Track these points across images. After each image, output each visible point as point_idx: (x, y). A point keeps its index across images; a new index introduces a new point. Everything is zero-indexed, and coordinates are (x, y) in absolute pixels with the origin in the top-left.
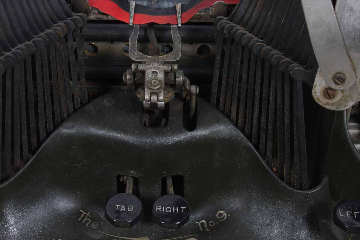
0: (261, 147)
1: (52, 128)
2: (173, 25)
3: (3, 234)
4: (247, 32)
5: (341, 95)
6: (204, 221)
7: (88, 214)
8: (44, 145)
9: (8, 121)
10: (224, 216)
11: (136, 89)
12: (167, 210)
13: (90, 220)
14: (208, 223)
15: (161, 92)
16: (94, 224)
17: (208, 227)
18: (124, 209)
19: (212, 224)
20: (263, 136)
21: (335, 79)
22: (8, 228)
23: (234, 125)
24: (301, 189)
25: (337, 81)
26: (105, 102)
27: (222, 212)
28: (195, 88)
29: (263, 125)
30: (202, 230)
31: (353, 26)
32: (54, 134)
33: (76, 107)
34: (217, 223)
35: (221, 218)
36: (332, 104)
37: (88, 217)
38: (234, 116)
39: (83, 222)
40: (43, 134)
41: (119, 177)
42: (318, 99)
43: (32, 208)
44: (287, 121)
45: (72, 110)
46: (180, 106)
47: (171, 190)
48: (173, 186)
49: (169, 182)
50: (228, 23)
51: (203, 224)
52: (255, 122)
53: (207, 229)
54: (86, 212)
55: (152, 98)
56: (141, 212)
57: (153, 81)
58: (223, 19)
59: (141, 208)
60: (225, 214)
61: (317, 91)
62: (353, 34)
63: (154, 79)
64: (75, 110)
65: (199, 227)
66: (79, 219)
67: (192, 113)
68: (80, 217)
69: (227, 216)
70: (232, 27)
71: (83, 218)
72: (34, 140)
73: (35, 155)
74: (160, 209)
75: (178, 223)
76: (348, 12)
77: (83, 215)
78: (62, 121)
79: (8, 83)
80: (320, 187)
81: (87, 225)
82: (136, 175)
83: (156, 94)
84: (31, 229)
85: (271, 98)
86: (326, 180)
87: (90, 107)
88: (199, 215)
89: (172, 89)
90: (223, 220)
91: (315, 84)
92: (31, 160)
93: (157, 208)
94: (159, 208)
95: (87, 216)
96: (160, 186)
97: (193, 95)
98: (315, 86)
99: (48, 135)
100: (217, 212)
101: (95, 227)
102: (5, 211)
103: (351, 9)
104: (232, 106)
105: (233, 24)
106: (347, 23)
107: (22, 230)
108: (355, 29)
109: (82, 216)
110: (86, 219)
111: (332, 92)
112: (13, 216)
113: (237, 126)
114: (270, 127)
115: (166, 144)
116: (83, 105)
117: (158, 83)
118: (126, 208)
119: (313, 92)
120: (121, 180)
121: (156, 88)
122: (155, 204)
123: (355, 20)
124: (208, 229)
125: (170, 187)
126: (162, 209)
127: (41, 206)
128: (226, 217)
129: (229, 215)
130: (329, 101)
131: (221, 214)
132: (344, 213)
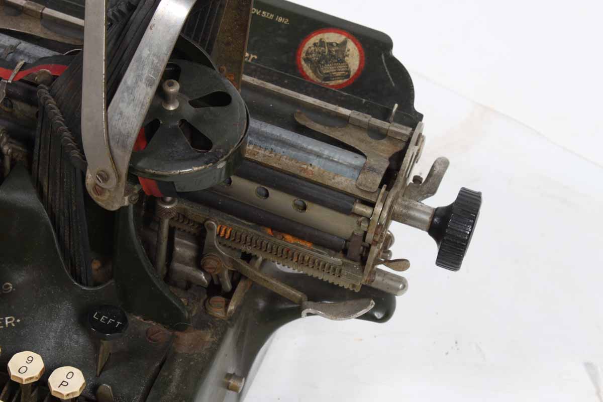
2: (4, 79)
4: (56, 108)
5: (109, 194)
10: (9, 290)
25: (99, 178)
27: (9, 284)
31: (119, 129)
34: (0, 293)
35: (6, 289)
36: (102, 201)
42: (91, 192)
50: (46, 94)
58: (44, 88)
60: (11, 287)
61: (89, 183)
62: (118, 137)
69: (12, 290)
70: (47, 98)
76: (118, 114)
80: (101, 287)
86: (111, 283)
90: (8, 292)
91: (87, 175)
97: (6, 155)
98: (87, 178)
100: (5, 283)
103: (121, 113)
105: (49, 96)
106: (115, 125)
108: (120, 132)
111: (99, 188)
119: (86, 183)
123: (122, 125)
129: (14, 289)
130: (99, 197)
131: (8, 286)
132: (99, 316)
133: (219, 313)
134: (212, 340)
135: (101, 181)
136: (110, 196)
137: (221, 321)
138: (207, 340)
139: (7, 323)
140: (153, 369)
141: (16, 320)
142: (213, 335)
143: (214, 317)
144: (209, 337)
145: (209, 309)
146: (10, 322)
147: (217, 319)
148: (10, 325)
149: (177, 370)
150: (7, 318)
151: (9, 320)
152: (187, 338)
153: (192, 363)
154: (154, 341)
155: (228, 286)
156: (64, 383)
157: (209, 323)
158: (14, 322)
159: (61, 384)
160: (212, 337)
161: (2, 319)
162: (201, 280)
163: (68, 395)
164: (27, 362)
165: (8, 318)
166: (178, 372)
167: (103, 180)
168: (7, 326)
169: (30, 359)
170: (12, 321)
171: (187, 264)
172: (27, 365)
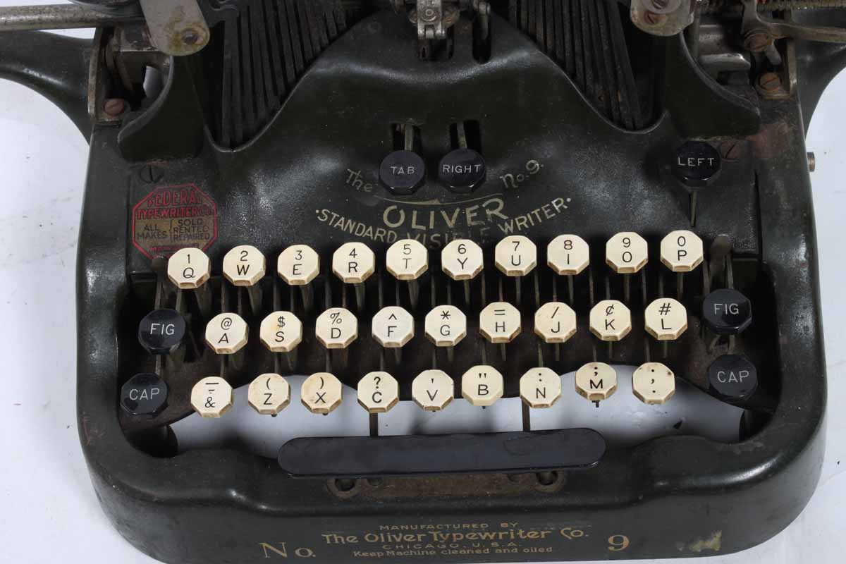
0: (580, 76)
1: (302, 66)
3: (253, 206)
5: (667, 18)
6: (510, 175)
7: (358, 174)
8: (294, 91)
9: (247, 68)
10: (536, 169)
11: (408, 11)
12: (458, 170)
13: (361, 182)
14: (515, 177)
15: (437, 25)
16: (367, 186)
17: (516, 182)
18: (403, 172)
19: (520, 178)
20: (579, 63)
21: (655, 3)
22: (259, 200)
23: (541, 50)
24: (635, 129)
25: (657, 5)
26: (369, 27)
27: (533, 161)
28: (485, 6)
29: (578, 49)
30: (507, 186)
32: (306, 75)
33: (332, 35)
34: (527, 176)
35: (532, 169)
36: (657, 30)
37: (359, 178)
38: (540, 36)
39: (353, 185)
40: (291, 76)
41: (394, 126)
42: (639, 24)
43: (285, 172)
44: (606, 48)
45: (326, 41)
46: (468, 27)
47: (463, 140)
48: (466, 135)
49: (461, 129)
51: (508, 178)
52: (568, 46)
53: (514, 186)
54: (355, 171)
55: (427, 32)
56: (425, 174)
57: (427, 10)
59: (423, 170)
60: (538, 165)
61: (636, 15)
63: (429, 8)
64: (331, 41)
65: (504, 183)
66: (348, 181)
67: (485, 36)
68: (348, 178)
69: (540, 168)
71: (352, 180)
72: (281, 85)
73: (284, 105)
74: (448, 169)
75: (472, 186)
77: (351, 175)
78: (315, 57)
79: (244, 25)
80: (658, 125)
81: (358, 189)
82: (416, 124)
83: (432, 27)
84: (287, 198)
85: (583, 19)
86: (666, 114)
87: (349, 36)
88: (503, 167)
89: (455, 8)
90: (535, 172)
91: (632, 7)
92: (279, 112)
93: (444, 168)
94: (446, 168)
95: (357, 177)
96: (448, 135)
97: (483, 15)
98: (633, 9)
99: (298, 76)
100: (527, 162)
101: (369, 191)
102: (252, 178)
104: (537, 23)
107: (276, 201)
109: (350, 177)
110: (356, 181)
111: (655, 16)
112: (262, 183)
113: (546, 51)
114: (587, 53)
115: (451, 83)
116: (341, 33)
117: (433, 12)
118: (405, 170)
119: (632, 15)
120: (398, 128)
121: (431, 20)
122: (442, 162)
124: (516, 184)
125: (462, 135)
126: (450, 170)
127: (297, 168)
128: (538, 168)
129: (542, 166)
130: (654, 26)
131: (532, 165)
132: (684, 161)
133: (778, 94)
134: (791, 129)
135: (660, 6)
136: (668, 20)
137: (787, 102)
138: (786, 131)
139: (557, 207)
140: (751, 192)
141: (565, 199)
142: (788, 123)
143: (776, 101)
144: (786, 127)
145: (764, 94)
146: (560, 205)
147: (782, 102)
148: (561, 208)
149: (776, 181)
150: (553, 202)
151: (557, 203)
152: (763, 139)
153: (788, 166)
154: (734, 159)
155: (776, 56)
156: (681, 253)
157: (777, 111)
158: (564, 204)
159: (679, 256)
160: (789, 126)
161: (548, 205)
162: (741, 63)
163: (694, 265)
164: (625, 246)
165: (555, 201)
166: (779, 184)
167: (662, 6)
168: (559, 211)
169: (627, 241)
170: (562, 203)
171: (717, 52)
172: (627, 250)
